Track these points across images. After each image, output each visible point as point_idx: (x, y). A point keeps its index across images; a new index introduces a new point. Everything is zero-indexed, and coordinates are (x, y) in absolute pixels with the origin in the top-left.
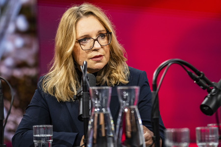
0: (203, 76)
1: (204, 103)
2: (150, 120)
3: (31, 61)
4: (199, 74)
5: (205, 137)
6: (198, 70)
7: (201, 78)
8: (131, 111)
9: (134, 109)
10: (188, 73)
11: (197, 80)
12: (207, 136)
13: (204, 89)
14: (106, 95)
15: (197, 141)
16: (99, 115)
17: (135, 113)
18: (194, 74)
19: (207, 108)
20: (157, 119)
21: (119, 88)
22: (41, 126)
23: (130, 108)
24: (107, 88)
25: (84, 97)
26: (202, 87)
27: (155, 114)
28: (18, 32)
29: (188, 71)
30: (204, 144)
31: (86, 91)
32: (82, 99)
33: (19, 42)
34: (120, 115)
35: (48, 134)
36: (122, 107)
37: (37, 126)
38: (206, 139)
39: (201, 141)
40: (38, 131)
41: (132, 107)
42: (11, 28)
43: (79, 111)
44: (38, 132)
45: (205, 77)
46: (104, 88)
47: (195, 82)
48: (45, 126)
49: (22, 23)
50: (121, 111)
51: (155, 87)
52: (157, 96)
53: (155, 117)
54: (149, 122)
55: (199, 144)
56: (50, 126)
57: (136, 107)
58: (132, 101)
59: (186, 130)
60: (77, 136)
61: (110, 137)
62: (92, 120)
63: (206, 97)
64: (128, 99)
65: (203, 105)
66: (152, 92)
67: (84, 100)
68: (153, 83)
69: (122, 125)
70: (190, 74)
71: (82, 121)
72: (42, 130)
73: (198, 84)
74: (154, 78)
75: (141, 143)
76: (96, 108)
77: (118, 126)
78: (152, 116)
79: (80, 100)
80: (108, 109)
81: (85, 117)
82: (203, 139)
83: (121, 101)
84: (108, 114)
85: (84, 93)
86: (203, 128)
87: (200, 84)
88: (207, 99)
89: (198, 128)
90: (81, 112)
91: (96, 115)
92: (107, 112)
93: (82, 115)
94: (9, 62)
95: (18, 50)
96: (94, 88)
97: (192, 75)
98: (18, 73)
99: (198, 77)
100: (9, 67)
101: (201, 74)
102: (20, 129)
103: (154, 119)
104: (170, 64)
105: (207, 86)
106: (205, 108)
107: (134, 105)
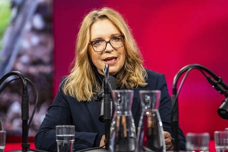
0: (221, 81)
1: (221, 107)
2: (169, 122)
3: (46, 59)
4: (217, 79)
5: (223, 141)
6: (217, 76)
7: (219, 83)
8: (152, 114)
9: (155, 113)
10: (207, 77)
11: (215, 85)
12: (225, 140)
13: (221, 93)
14: (128, 98)
15: (216, 145)
16: (121, 118)
17: (156, 116)
18: (212, 79)
19: (225, 112)
20: (176, 123)
21: (141, 92)
22: (64, 126)
23: (152, 112)
24: (129, 91)
25: (106, 98)
26: (220, 92)
27: (174, 117)
28: (34, 30)
29: (207, 76)
30: (222, 147)
31: (108, 93)
32: (103, 101)
33: (35, 40)
34: (142, 118)
35: (70, 134)
36: (144, 110)
37: (60, 126)
38: (224, 142)
39: (219, 144)
40: (60, 130)
41: (154, 110)
42: (28, 27)
43: (100, 112)
44: (61, 132)
45: (223, 82)
46: (126, 91)
47: (213, 86)
48: (67, 126)
49: (38, 22)
50: (143, 114)
51: (175, 91)
52: (177, 100)
53: (174, 120)
54: (169, 124)
55: (217, 148)
56: (72, 126)
57: (157, 110)
58: (154, 104)
59: (206, 135)
60: (97, 136)
61: (132, 137)
62: (114, 122)
63: (224, 101)
64: (150, 103)
65: (220, 109)
66: (173, 96)
67: (106, 102)
68: (173, 87)
69: (143, 127)
70: (209, 79)
71: (104, 122)
72: (64, 130)
73: (216, 89)
74: (174, 82)
75: (161, 145)
76: (118, 110)
77: (139, 128)
78: (172, 119)
79: (101, 102)
80: (130, 112)
81: (107, 118)
82: (221, 142)
83: (143, 104)
84: (130, 116)
85: (106, 95)
86: (221, 132)
87: (218, 89)
88: (224, 103)
89: (217, 132)
90: (102, 113)
91: (119, 118)
92: (129, 115)
93: (103, 116)
94: (25, 59)
95: (34, 47)
96: (116, 91)
97: (211, 80)
98: (33, 70)
99: (216, 82)
100: (25, 64)
101: (219, 79)
102: (42, 129)
103: (174, 122)
104: (190, 69)
105: (225, 90)
106: (222, 112)
107: (155, 108)
